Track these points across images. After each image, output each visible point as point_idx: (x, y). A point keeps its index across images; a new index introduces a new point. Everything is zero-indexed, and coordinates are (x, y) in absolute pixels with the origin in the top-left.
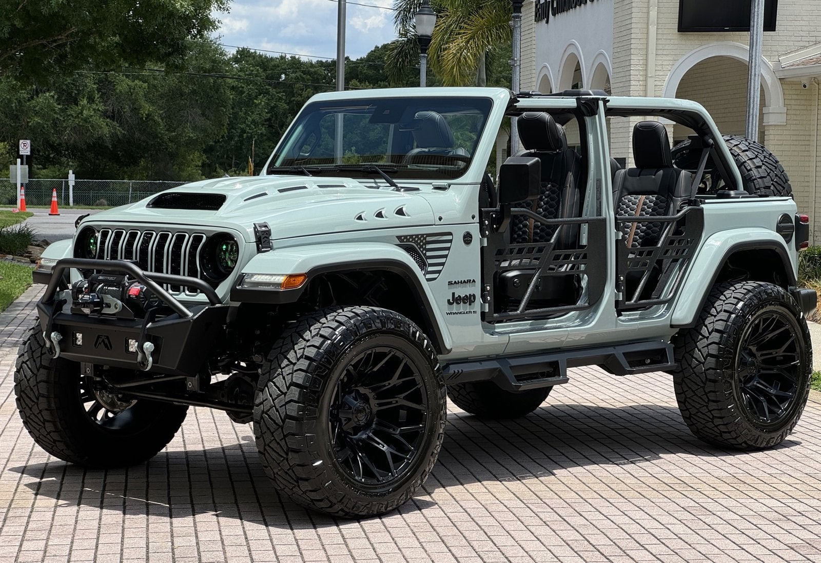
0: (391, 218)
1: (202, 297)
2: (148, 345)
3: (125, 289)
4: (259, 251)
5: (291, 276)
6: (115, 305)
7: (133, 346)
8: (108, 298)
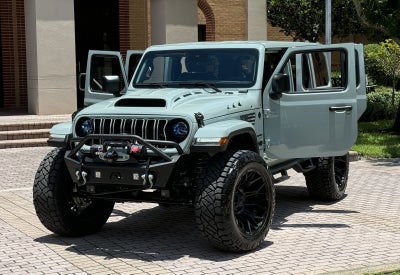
0: (238, 108)
1: (174, 150)
2: (150, 176)
3: (129, 148)
4: (199, 126)
5: (223, 139)
6: (125, 158)
7: (136, 176)
8: (120, 154)
